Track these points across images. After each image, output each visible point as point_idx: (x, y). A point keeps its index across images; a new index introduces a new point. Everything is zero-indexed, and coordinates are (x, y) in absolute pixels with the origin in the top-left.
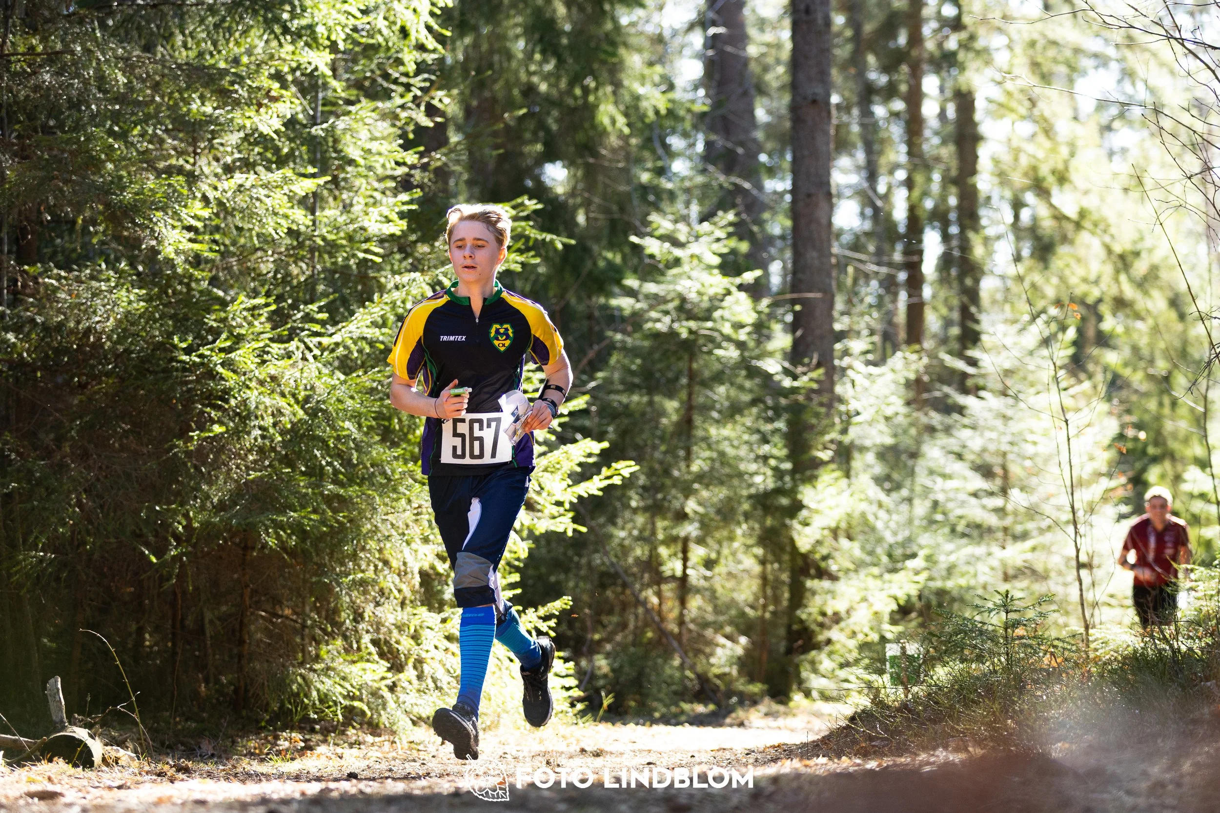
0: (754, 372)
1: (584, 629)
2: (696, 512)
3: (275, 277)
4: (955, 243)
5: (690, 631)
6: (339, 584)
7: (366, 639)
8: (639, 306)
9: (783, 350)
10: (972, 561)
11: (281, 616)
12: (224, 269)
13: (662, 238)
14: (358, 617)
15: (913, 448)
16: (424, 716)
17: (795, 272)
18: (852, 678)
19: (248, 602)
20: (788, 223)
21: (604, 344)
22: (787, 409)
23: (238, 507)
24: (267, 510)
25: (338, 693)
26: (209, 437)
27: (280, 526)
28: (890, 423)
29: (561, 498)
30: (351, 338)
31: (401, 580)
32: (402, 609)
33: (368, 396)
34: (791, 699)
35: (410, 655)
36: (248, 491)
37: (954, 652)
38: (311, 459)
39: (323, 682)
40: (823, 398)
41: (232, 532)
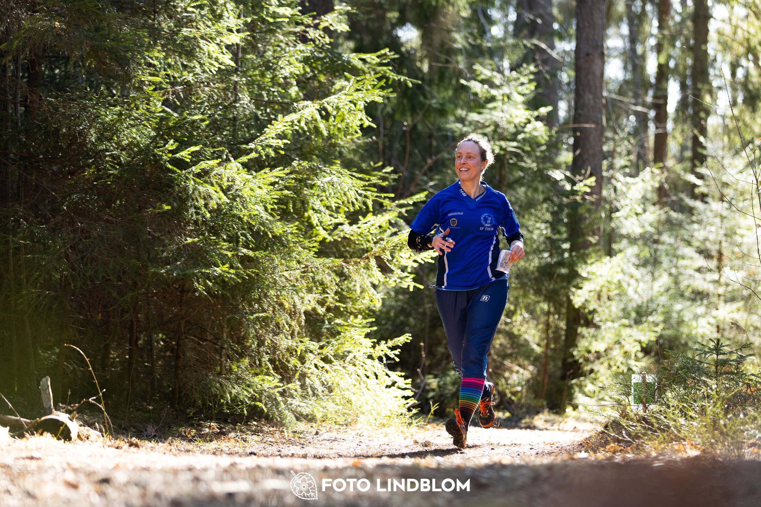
0: (546, 179)
1: (420, 356)
4: (689, 92)
5: (494, 360)
6: (247, 320)
7: (266, 358)
8: (465, 129)
9: (566, 163)
10: (696, 317)
11: (207, 340)
12: (173, 94)
13: (483, 82)
14: (261, 343)
15: (656, 237)
16: (304, 413)
17: (576, 109)
18: (607, 398)
19: (183, 329)
20: (573, 73)
21: (440, 156)
22: (568, 205)
23: (179, 263)
24: (199, 265)
25: (244, 395)
26: (159, 213)
27: (208, 277)
28: (640, 217)
29: (406, 265)
30: (262, 146)
31: (291, 318)
32: (292, 338)
33: (272, 187)
34: (565, 411)
35: (296, 371)
36: (185, 251)
37: (680, 382)
38: (230, 231)
39: (234, 388)
40: (594, 199)
41: (174, 281)
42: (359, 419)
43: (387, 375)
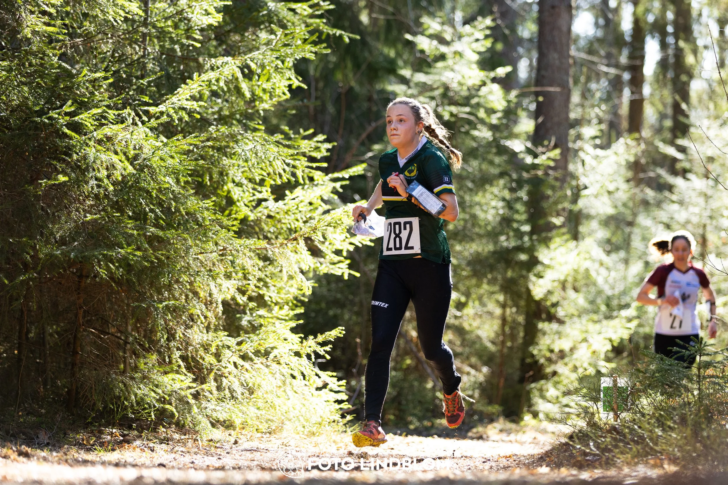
0: (503, 150)
1: (355, 354)
3: (113, 56)
4: (671, 52)
6: (156, 309)
7: (177, 354)
9: (526, 133)
11: (108, 334)
12: (71, 48)
13: (431, 37)
14: (171, 336)
15: (630, 218)
16: (221, 419)
17: (539, 69)
18: (572, 404)
19: (81, 320)
20: (536, 29)
21: (380, 122)
22: (529, 181)
23: (76, 243)
24: (100, 246)
25: (152, 397)
26: (54, 185)
27: (110, 260)
28: (612, 196)
29: (340, 248)
30: (174, 108)
31: (207, 308)
32: (208, 332)
33: (186, 157)
34: (522, 419)
35: (212, 370)
36: (84, 230)
37: (656, 386)
38: (137, 206)
39: (140, 389)
40: (558, 174)
41: (71, 263)
42: (284, 426)
43: (317, 375)
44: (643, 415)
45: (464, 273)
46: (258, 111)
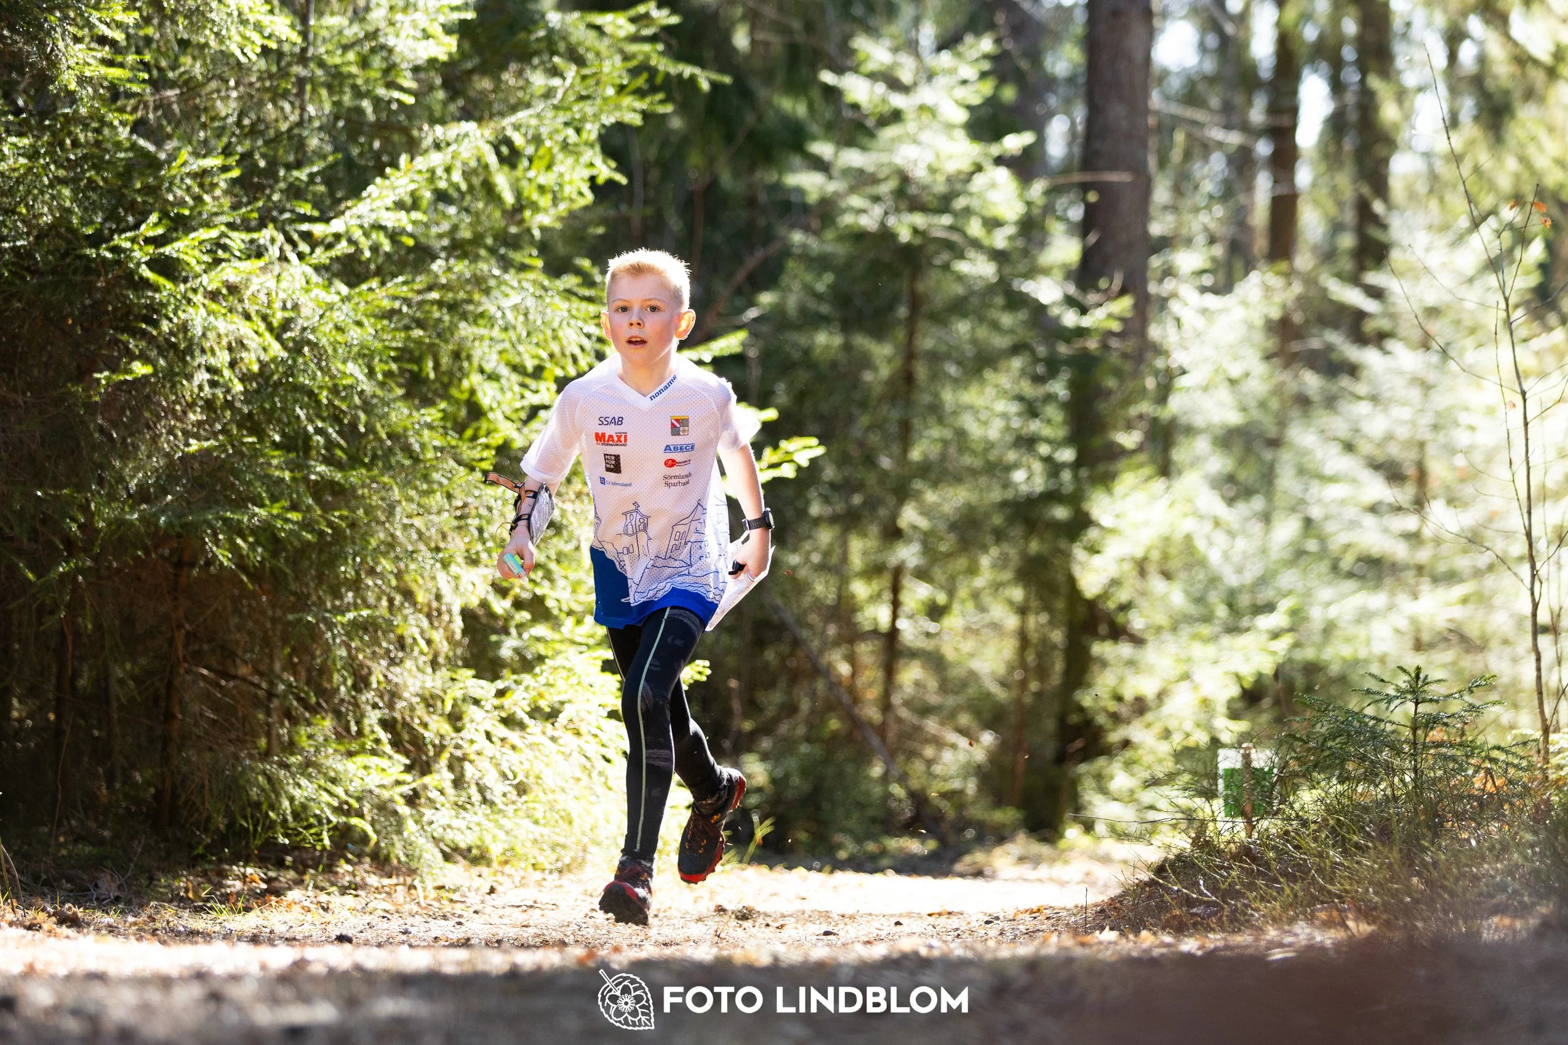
0: (1017, 301)
1: (728, 712)
2: (915, 528)
3: (239, 123)
4: (1350, 98)
5: (899, 720)
6: (331, 626)
7: (372, 718)
8: (832, 187)
9: (1064, 266)
10: (1364, 617)
11: (235, 677)
12: (156, 109)
13: (874, 76)
14: (361, 681)
15: (1272, 431)
16: (463, 845)
17: (1088, 138)
18: (1162, 804)
19: (181, 652)
20: (1080, 57)
21: (773, 249)
22: (1072, 361)
23: (169, 497)
24: (217, 502)
25: (324, 804)
26: (125, 382)
27: (237, 530)
28: (1236, 388)
30: (361, 227)
31: (431, 623)
32: (434, 671)
33: (385, 322)
34: (1061, 836)
35: (444, 747)
36: (186, 471)
37: (1330, 766)
38: (290, 423)
39: (299, 786)
40: (1130, 345)
41: (159, 538)
42: (589, 857)
44: (1305, 823)
45: (943, 547)
46: (528, 231)
